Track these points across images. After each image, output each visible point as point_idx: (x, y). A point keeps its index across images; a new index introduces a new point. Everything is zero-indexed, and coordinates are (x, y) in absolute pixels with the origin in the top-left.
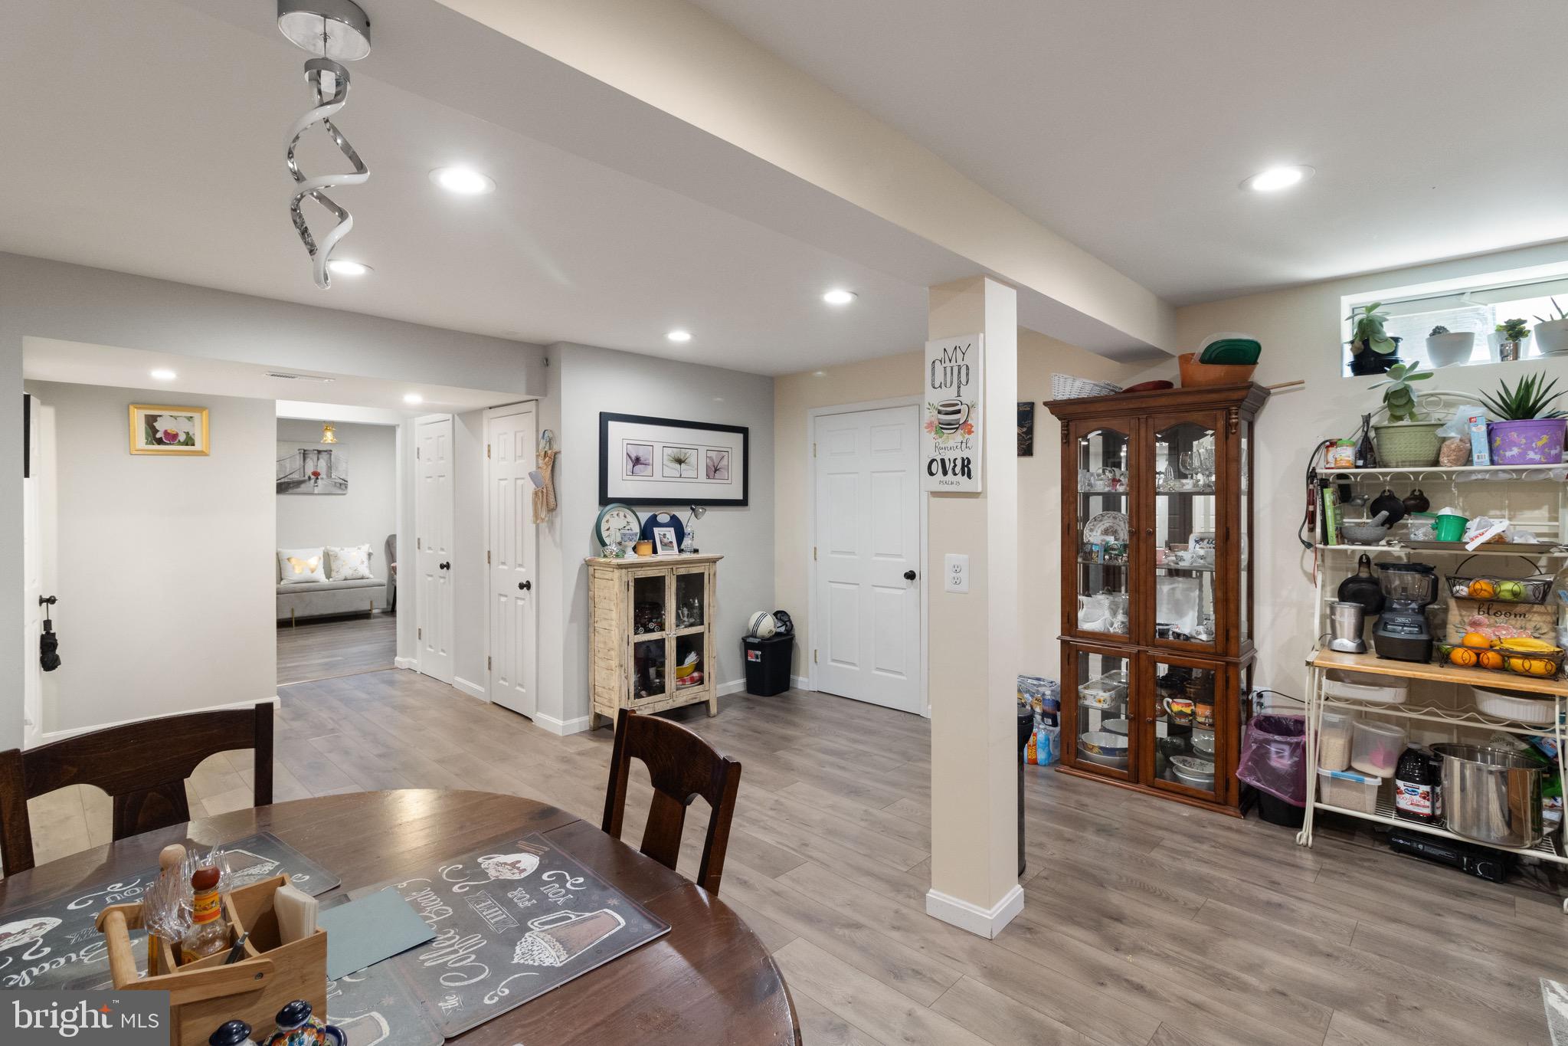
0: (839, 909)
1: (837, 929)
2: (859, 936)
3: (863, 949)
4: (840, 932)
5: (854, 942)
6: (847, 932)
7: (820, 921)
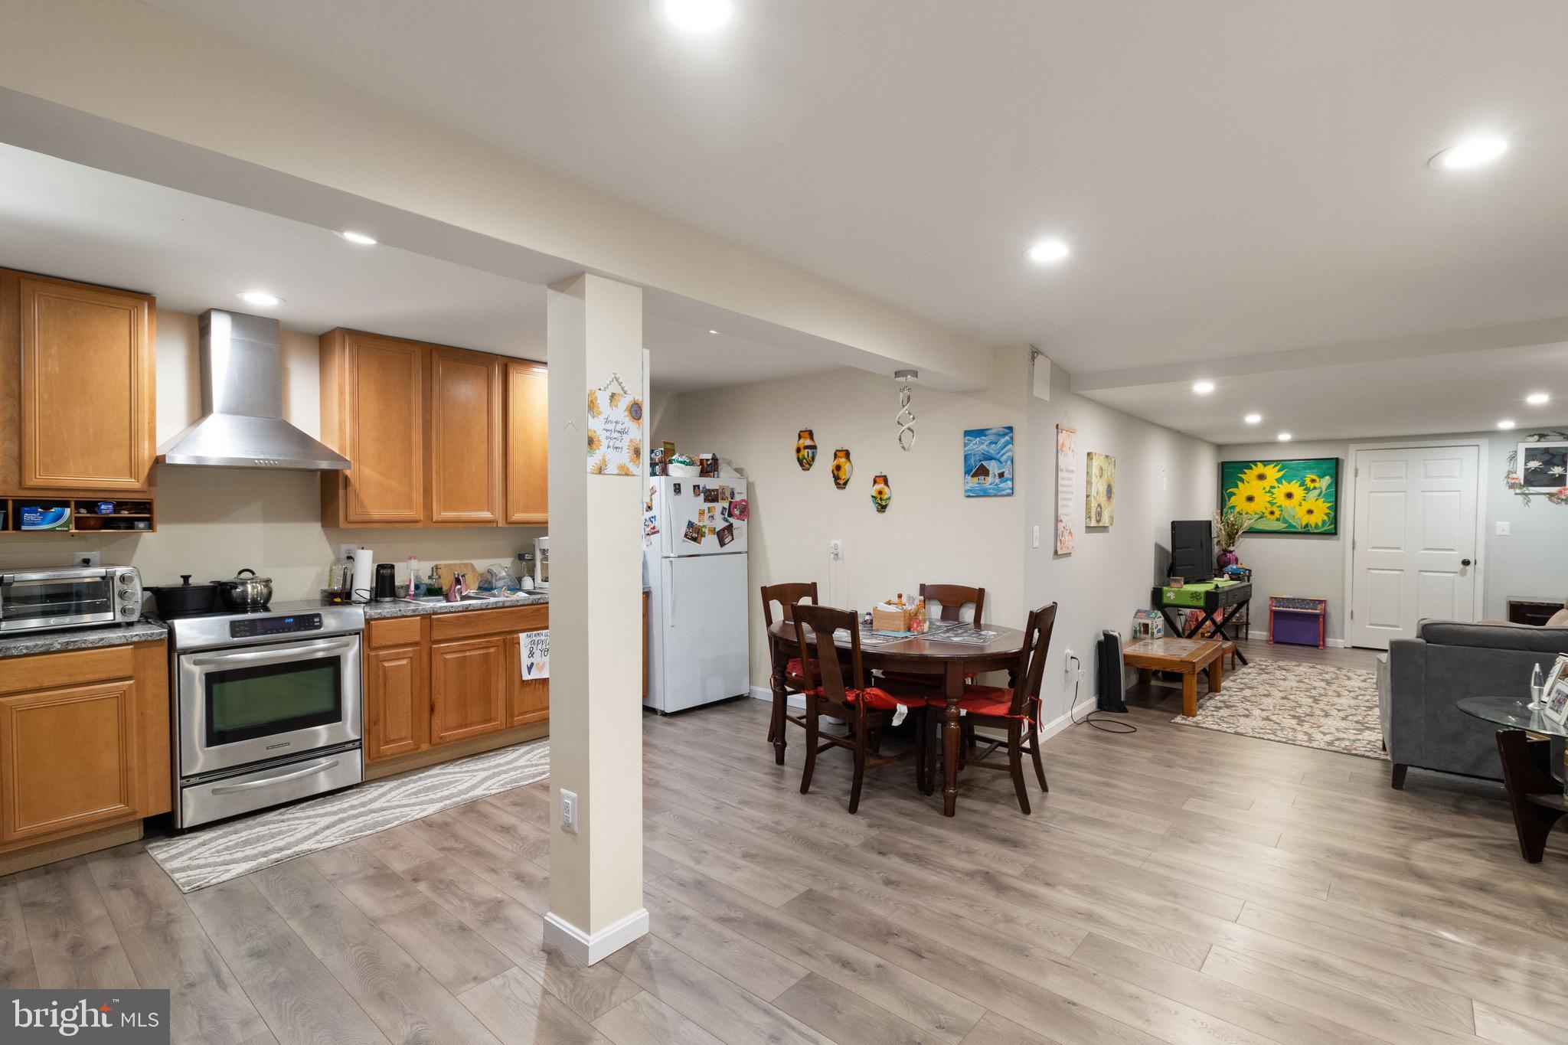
0: (736, 936)
1: (741, 916)
2: (721, 911)
3: (720, 900)
4: (739, 915)
5: (728, 906)
6: (733, 915)
7: (757, 924)
